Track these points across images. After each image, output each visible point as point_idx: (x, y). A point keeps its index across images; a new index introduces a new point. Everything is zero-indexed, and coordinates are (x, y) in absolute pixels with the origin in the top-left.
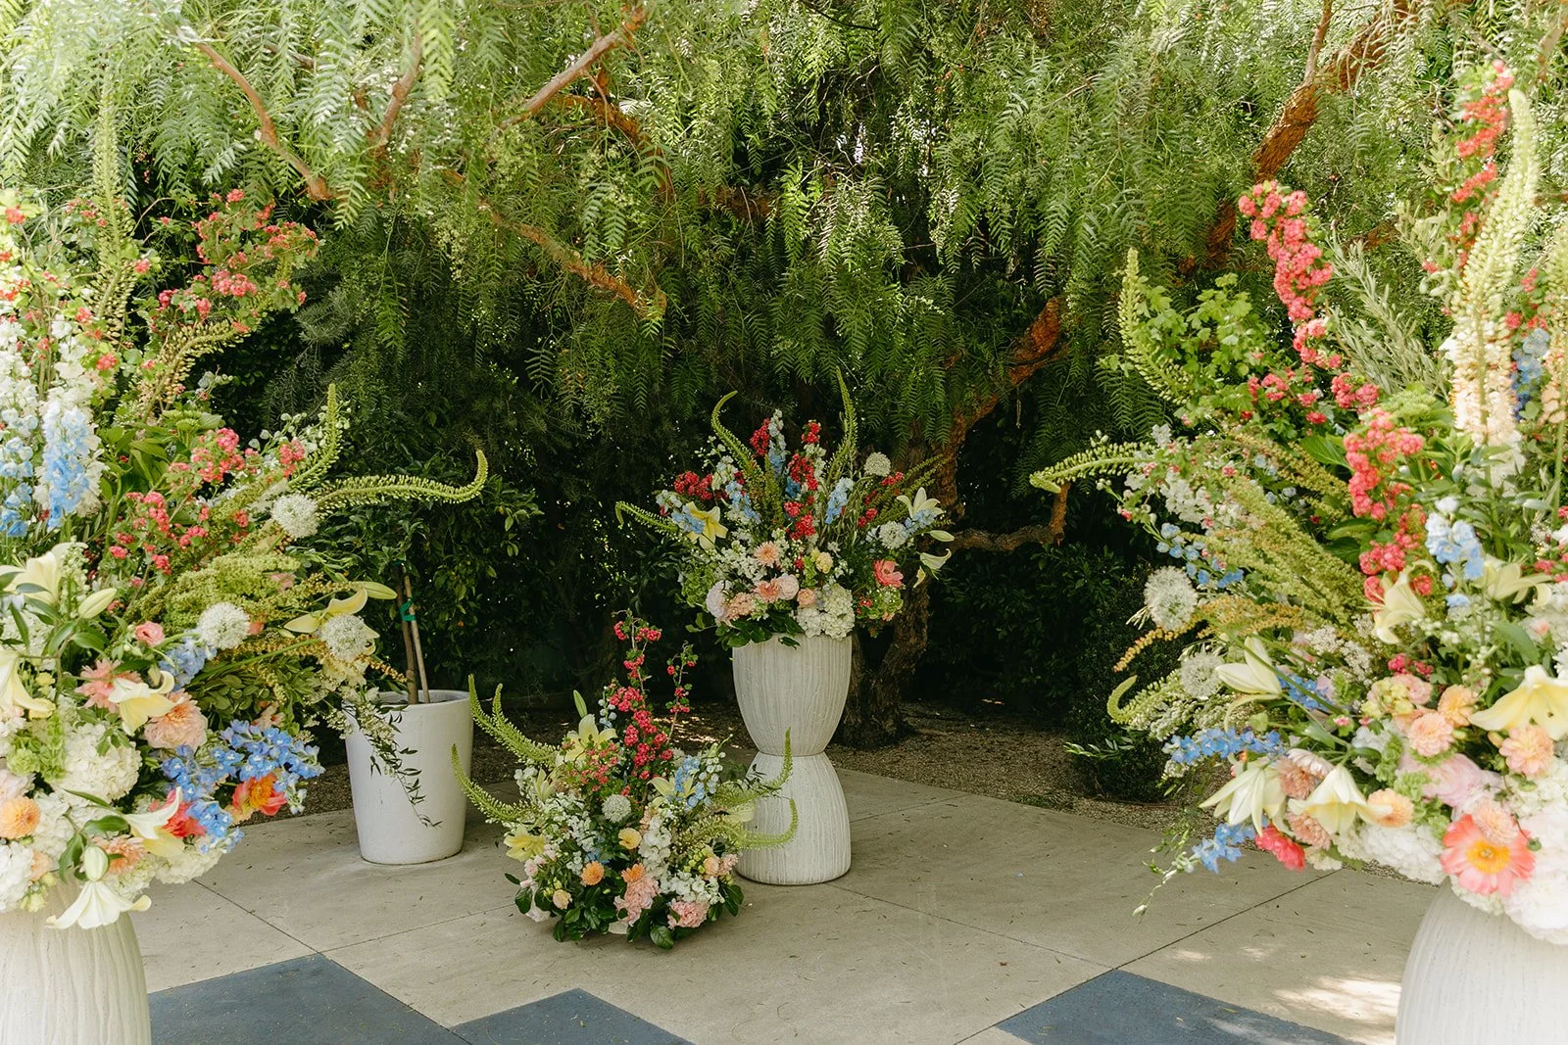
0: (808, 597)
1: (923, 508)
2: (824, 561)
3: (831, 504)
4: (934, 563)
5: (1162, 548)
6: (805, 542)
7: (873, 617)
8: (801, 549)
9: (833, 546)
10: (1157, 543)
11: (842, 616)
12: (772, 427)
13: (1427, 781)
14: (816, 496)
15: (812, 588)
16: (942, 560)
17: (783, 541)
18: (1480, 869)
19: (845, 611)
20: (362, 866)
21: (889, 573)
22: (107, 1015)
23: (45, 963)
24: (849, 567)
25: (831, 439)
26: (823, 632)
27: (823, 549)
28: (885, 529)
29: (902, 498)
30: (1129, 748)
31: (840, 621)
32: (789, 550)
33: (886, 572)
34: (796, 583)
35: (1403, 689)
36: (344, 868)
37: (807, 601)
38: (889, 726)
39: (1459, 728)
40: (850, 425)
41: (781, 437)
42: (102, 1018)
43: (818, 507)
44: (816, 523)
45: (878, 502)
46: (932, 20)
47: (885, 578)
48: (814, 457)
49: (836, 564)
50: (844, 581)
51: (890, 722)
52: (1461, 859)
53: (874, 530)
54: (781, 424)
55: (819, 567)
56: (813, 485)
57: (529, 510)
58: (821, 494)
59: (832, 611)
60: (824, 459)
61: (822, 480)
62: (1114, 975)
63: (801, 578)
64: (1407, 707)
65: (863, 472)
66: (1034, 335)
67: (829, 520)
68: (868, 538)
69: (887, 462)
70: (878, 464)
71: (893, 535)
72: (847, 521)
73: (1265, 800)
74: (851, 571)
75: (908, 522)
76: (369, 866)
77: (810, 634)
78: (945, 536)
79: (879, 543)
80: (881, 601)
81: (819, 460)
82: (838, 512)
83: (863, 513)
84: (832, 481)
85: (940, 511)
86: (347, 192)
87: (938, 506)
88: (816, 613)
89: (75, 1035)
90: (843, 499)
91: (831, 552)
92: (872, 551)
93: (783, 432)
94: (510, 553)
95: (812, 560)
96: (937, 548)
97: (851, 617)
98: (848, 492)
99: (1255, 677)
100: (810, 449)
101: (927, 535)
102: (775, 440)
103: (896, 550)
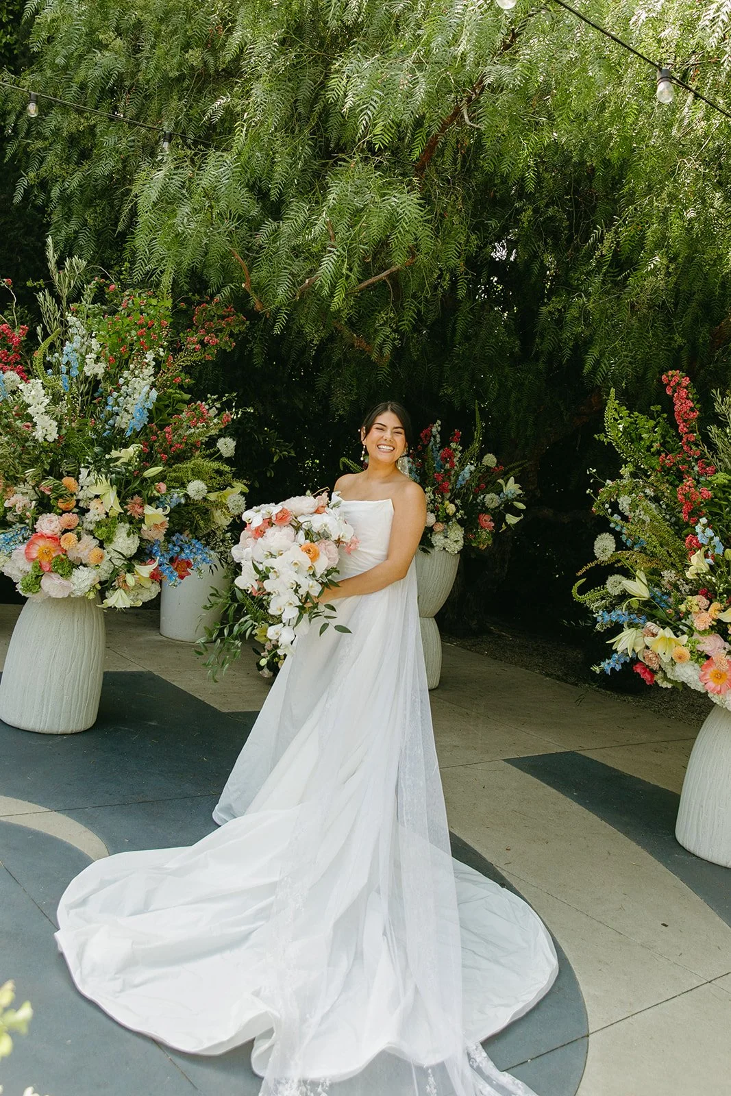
0: (439, 527)
1: (511, 487)
2: (451, 508)
3: (460, 478)
4: (512, 520)
5: (612, 525)
6: (443, 497)
7: (474, 545)
8: (440, 500)
9: (458, 502)
10: (610, 523)
11: (456, 541)
12: (434, 430)
13: (699, 643)
14: (453, 472)
15: (442, 523)
16: (517, 519)
17: (430, 494)
18: (715, 682)
19: (459, 539)
20: (161, 638)
21: (487, 521)
22: (94, 657)
23: (76, 627)
24: (465, 514)
25: (466, 443)
26: (444, 549)
27: (452, 502)
28: (488, 496)
29: (500, 481)
30: (589, 625)
31: (455, 544)
32: (433, 500)
33: (485, 521)
34: (434, 518)
35: (697, 601)
36: (152, 637)
37: (439, 530)
38: (474, 624)
39: (713, 620)
40: (477, 435)
41: (438, 436)
42: (92, 657)
43: (453, 479)
44: (450, 487)
45: (488, 481)
46: (546, 243)
47: (484, 524)
48: (455, 450)
49: (457, 511)
50: (461, 522)
51: (475, 622)
52: (708, 677)
53: (482, 496)
54: (439, 428)
55: (448, 511)
56: (452, 466)
57: (289, 453)
58: (456, 471)
59: (452, 538)
60: (460, 452)
61: (457, 464)
62: (572, 754)
63: (437, 517)
64: (697, 609)
65: (481, 463)
66: (592, 400)
67: (458, 486)
68: (478, 500)
69: (495, 460)
70: (490, 460)
71: (491, 500)
72: (468, 489)
73: (635, 644)
74: (465, 517)
75: (501, 495)
76: (166, 639)
77: (437, 549)
78: (521, 506)
79: (484, 504)
80: (480, 536)
81: (457, 452)
82: (463, 483)
83: (478, 486)
84: (463, 465)
85: (521, 492)
86: (280, 318)
87: (520, 488)
88: (442, 538)
89: (82, 663)
90: (467, 476)
91: (456, 505)
92: (479, 508)
93: (439, 433)
94: (268, 475)
95: (445, 506)
96: (516, 512)
97: (461, 543)
98: (471, 472)
99: (638, 588)
100: (453, 445)
101: (512, 504)
102: (435, 437)
103: (492, 509)
